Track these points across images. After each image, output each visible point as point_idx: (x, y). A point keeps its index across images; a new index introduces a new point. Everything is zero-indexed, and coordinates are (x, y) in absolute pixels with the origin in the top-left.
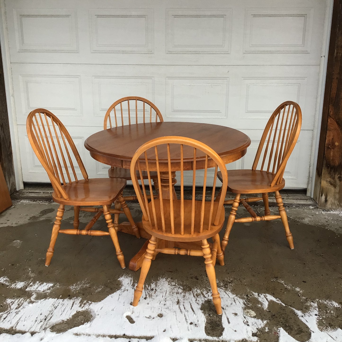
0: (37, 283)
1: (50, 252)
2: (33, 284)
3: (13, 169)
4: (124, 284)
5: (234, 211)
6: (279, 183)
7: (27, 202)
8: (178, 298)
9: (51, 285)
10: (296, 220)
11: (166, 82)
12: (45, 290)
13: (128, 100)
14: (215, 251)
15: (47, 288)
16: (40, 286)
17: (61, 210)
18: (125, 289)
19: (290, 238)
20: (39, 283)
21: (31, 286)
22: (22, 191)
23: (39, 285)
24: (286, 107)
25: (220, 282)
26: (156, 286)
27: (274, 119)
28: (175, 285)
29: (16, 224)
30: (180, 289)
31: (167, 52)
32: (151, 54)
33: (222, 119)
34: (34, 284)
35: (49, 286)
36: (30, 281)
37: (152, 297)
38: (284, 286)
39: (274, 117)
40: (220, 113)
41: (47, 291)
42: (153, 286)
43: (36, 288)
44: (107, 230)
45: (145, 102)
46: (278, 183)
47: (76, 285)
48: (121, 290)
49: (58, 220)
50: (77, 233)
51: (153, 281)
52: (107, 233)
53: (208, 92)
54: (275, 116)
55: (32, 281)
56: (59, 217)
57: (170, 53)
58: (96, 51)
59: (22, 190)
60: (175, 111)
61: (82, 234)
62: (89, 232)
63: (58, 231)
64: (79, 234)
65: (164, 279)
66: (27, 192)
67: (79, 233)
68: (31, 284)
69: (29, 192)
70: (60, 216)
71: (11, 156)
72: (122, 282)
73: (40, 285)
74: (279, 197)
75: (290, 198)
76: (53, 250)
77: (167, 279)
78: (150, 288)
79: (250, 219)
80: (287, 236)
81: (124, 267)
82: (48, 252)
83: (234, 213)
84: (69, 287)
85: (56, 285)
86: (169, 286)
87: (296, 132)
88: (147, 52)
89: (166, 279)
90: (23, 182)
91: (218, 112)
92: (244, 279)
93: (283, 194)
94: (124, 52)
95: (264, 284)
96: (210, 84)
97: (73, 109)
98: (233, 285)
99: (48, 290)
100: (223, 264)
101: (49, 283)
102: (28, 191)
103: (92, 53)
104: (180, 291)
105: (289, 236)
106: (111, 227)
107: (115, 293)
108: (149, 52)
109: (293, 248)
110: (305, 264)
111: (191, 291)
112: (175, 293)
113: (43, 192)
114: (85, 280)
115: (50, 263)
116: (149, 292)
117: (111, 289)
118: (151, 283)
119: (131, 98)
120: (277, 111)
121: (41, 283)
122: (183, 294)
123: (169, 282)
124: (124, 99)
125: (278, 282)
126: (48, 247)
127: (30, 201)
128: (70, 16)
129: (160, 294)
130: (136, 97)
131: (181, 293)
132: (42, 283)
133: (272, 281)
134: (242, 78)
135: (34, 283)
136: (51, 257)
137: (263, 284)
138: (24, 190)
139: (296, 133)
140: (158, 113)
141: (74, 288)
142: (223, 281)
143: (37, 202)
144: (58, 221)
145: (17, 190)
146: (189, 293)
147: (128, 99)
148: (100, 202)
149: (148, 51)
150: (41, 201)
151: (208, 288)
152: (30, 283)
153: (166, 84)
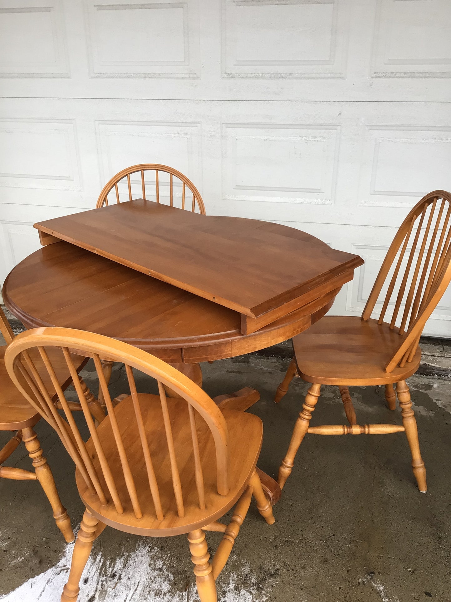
4: (67, 551)
5: (307, 413)
6: (407, 361)
10: (447, 411)
11: (222, 133)
13: (141, 170)
14: (237, 522)
18: (65, 566)
19: (420, 472)
24: (438, 200)
25: (251, 571)
26: (125, 566)
27: (412, 222)
28: (161, 569)
30: (167, 581)
31: (224, 75)
32: (194, 78)
33: (324, 204)
37: (104, 599)
38: (382, 600)
39: (413, 219)
40: (321, 193)
42: (119, 564)
45: (172, 174)
46: (402, 365)
48: (57, 568)
51: (124, 551)
53: (300, 154)
54: (415, 216)
57: (229, 76)
58: (99, 74)
60: (239, 187)
65: (147, 548)
74: (404, 391)
75: (446, 355)
77: (152, 548)
78: (111, 569)
79: (338, 430)
80: (414, 468)
83: (306, 417)
86: (149, 569)
87: (447, 268)
88: (187, 76)
89: (149, 549)
91: (318, 191)
92: (304, 568)
93: (435, 345)
94: (146, 76)
95: (340, 588)
96: (303, 139)
97: (68, 179)
98: (277, 585)
100: (272, 521)
103: (92, 78)
104: (166, 587)
105: (418, 468)
107: (42, 574)
108: (191, 76)
109: (424, 490)
110: (440, 538)
111: (186, 591)
112: (153, 593)
116: (104, 583)
117: (40, 562)
118: (119, 554)
119: (147, 166)
120: (420, 208)
122: (169, 597)
123: (152, 558)
124: (134, 168)
125: (372, 588)
128: (52, 9)
129: (124, 591)
130: (156, 165)
131: (165, 594)
133: (359, 583)
134: (367, 128)
137: (338, 589)
139: (445, 271)
140: (196, 195)
142: (260, 568)
146: (180, 598)
147: (142, 168)
149: (190, 74)
151: (223, 585)
153: (222, 136)
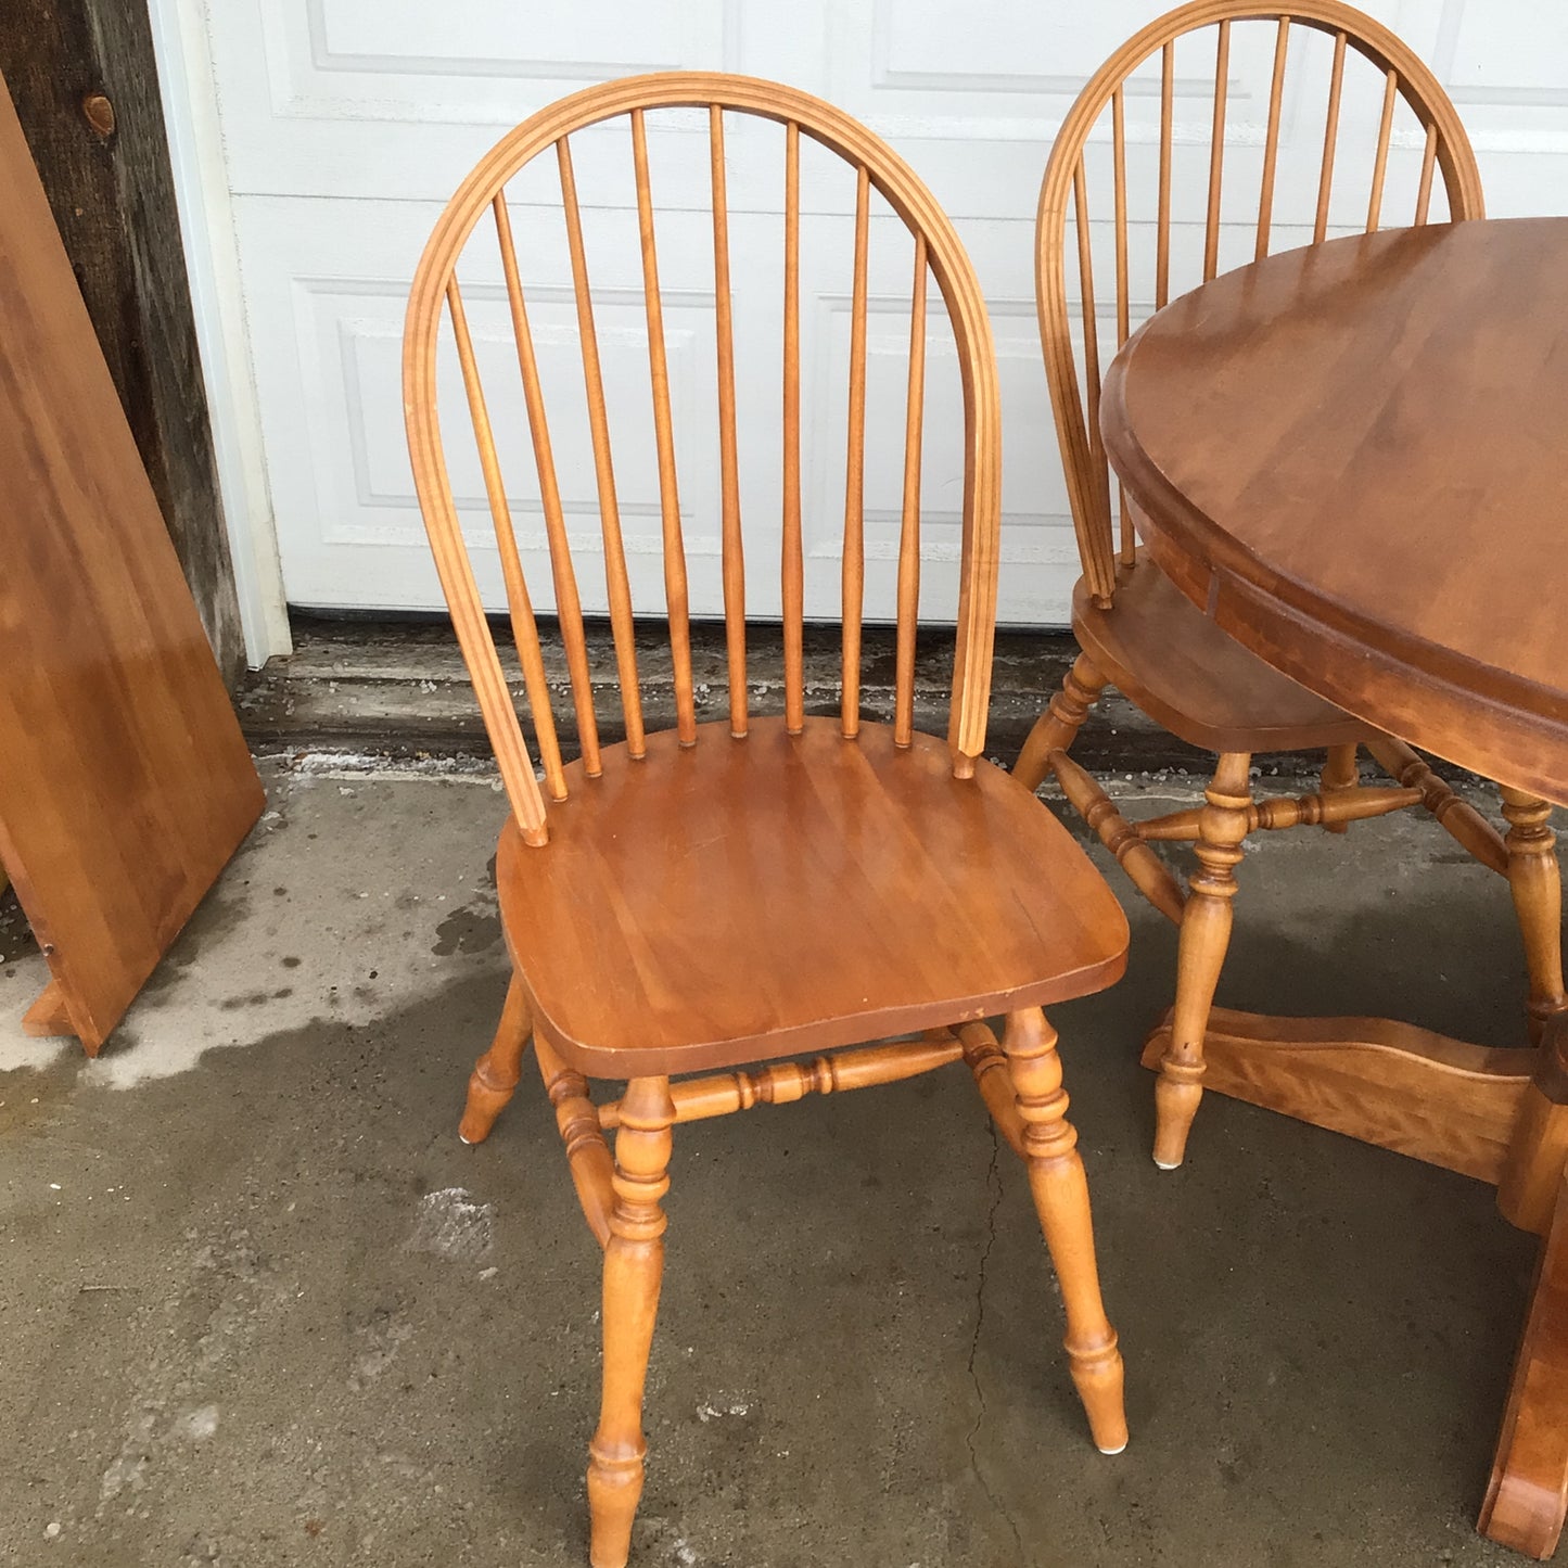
3: (220, 527)
7: (347, 768)
22: (286, 670)
29: (362, 994)
59: (284, 659)
66: (325, 681)
69: (335, 680)
71: (202, 433)
90: (288, 604)
102: (326, 672)
113: (436, 678)
127: (367, 759)
138: (298, 658)
143: (421, 765)
145: (255, 662)
150: (450, 761)
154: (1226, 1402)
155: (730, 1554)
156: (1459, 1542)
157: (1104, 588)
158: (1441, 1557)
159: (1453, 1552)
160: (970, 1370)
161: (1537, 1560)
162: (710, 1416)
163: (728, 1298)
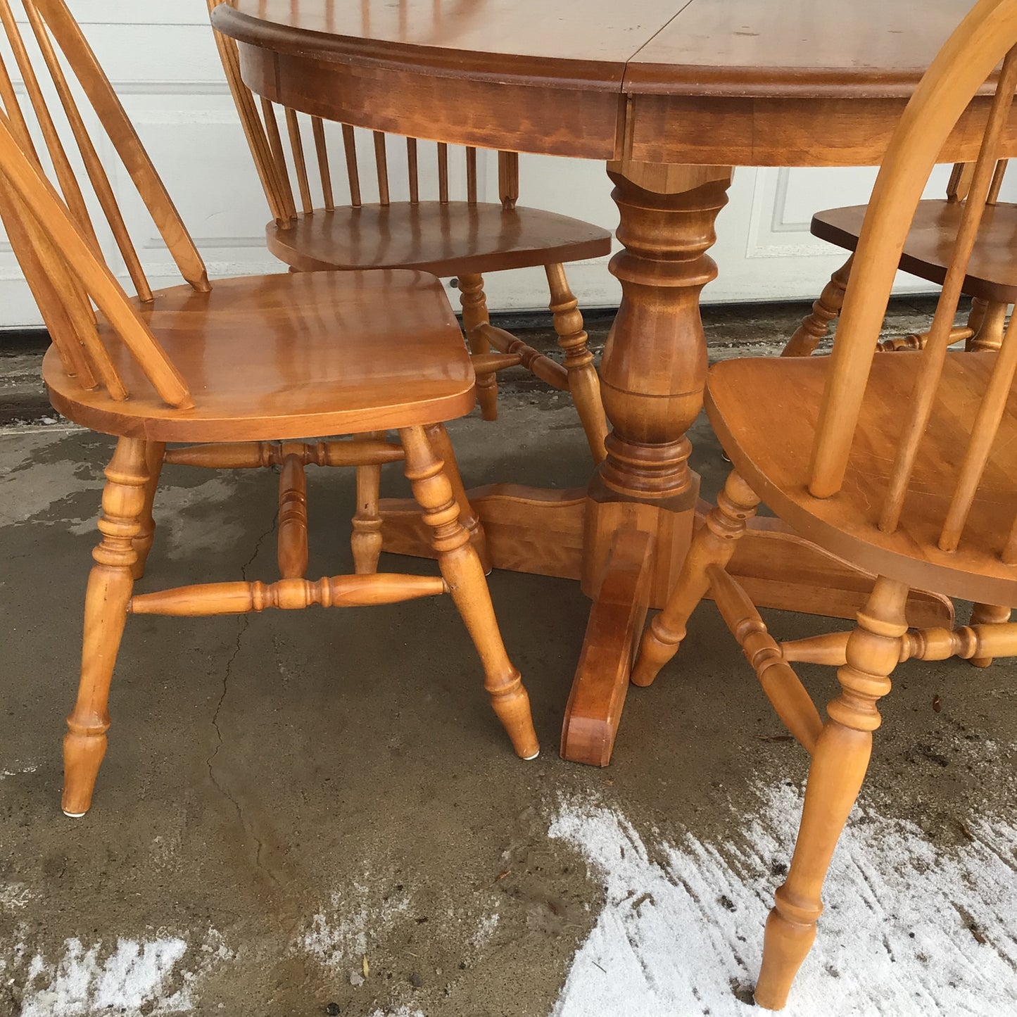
0: (73, 954)
1: (90, 734)
2: (45, 962)
4: (600, 860)
8: (951, 898)
9: (174, 949)
12: (151, 998)
15: (159, 980)
16: (108, 974)
17: (131, 478)
18: (632, 893)
20: (87, 946)
21: (42, 983)
23: (93, 962)
26: (780, 841)
30: (908, 835)
34: (57, 963)
35: (168, 961)
36: (20, 946)
41: (171, 1001)
42: (762, 842)
43: (84, 995)
44: (431, 564)
47: (332, 924)
48: (615, 904)
49: (118, 537)
50: (252, 602)
51: (740, 812)
52: (430, 585)
55: (30, 940)
56: (121, 518)
61: (285, 605)
62: (326, 591)
63: (126, 608)
64: (264, 605)
65: (785, 789)
67: (264, 598)
68: (37, 966)
70: (126, 512)
72: (580, 846)
73: (101, 960)
76: (107, 717)
77: (799, 786)
78: (756, 858)
81: (532, 753)
82: (72, 737)
84: (295, 945)
85: (205, 947)
99: (170, 990)
101: (152, 937)
104: (923, 848)
106: (458, 548)
111: (971, 840)
112: (910, 870)
114: (367, 874)
115: (97, 797)
117: (554, 907)
118: (736, 823)
121: (97, 946)
122: (951, 867)
126: (70, 706)
129: (844, 889)
131: (937, 862)
132: (103, 947)
135: (55, 956)
136: (97, 761)
141: (328, 941)
144: (121, 547)
146: (978, 857)
148: (413, 409)
152: (28, 958)
154: (397, 714)
155: (13, 854)
156: (550, 765)
157: (283, 213)
158: (537, 776)
159: (545, 771)
160: (214, 723)
161: (600, 767)
162: (7, 776)
163: (29, 707)
